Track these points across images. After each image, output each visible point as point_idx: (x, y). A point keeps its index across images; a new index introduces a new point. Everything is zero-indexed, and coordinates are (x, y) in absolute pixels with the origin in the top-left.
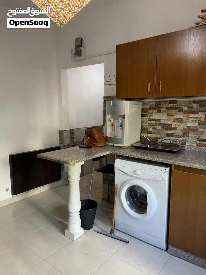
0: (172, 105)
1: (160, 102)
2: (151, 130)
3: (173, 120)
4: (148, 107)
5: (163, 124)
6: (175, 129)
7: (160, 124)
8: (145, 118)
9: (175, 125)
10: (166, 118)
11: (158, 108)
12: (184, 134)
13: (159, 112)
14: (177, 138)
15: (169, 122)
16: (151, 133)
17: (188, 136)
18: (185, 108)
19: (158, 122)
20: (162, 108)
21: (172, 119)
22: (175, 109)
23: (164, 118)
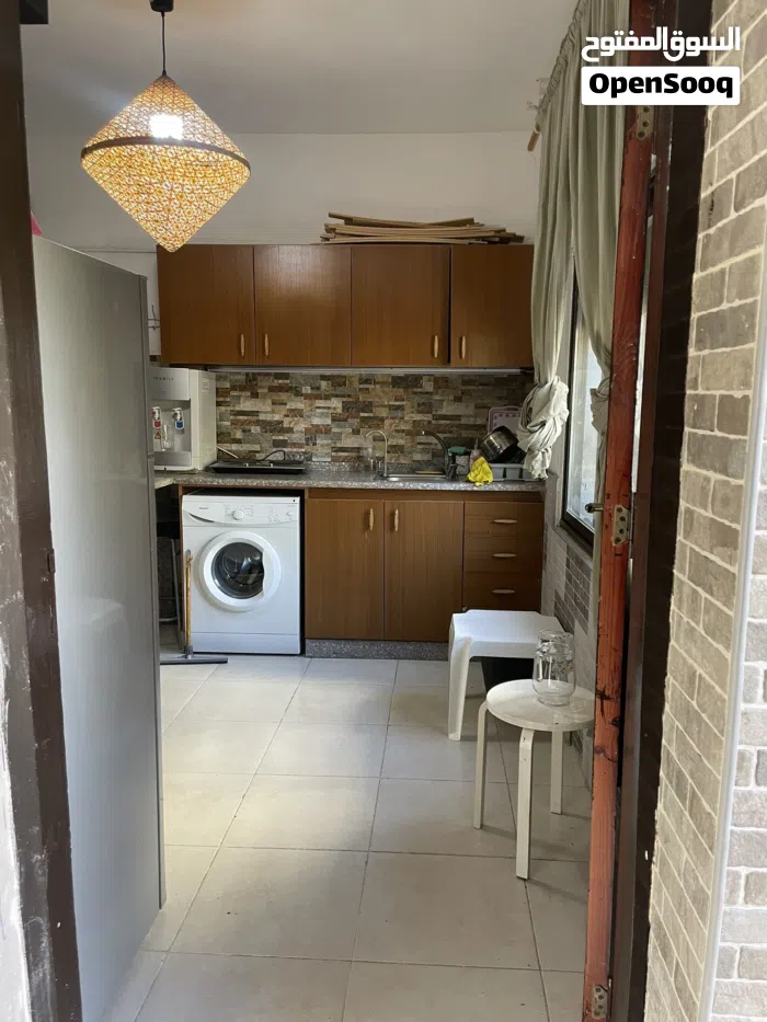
0: (280, 381)
1: (254, 374)
2: (239, 435)
3: (284, 412)
4: (228, 385)
5: (263, 421)
6: (290, 430)
7: (258, 423)
8: (223, 408)
9: (290, 423)
10: (269, 409)
11: (250, 387)
12: (307, 440)
13: (255, 395)
14: (295, 450)
15: (277, 417)
16: (238, 441)
17: (315, 444)
18: (307, 390)
19: (255, 418)
20: (261, 387)
21: (283, 410)
22: (287, 391)
23: (265, 409)
